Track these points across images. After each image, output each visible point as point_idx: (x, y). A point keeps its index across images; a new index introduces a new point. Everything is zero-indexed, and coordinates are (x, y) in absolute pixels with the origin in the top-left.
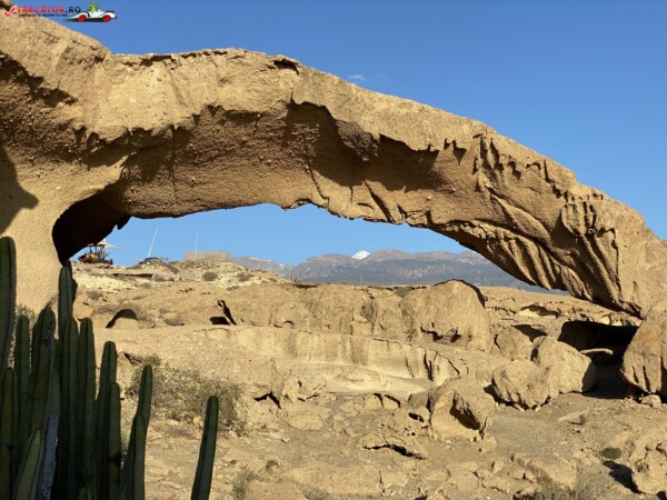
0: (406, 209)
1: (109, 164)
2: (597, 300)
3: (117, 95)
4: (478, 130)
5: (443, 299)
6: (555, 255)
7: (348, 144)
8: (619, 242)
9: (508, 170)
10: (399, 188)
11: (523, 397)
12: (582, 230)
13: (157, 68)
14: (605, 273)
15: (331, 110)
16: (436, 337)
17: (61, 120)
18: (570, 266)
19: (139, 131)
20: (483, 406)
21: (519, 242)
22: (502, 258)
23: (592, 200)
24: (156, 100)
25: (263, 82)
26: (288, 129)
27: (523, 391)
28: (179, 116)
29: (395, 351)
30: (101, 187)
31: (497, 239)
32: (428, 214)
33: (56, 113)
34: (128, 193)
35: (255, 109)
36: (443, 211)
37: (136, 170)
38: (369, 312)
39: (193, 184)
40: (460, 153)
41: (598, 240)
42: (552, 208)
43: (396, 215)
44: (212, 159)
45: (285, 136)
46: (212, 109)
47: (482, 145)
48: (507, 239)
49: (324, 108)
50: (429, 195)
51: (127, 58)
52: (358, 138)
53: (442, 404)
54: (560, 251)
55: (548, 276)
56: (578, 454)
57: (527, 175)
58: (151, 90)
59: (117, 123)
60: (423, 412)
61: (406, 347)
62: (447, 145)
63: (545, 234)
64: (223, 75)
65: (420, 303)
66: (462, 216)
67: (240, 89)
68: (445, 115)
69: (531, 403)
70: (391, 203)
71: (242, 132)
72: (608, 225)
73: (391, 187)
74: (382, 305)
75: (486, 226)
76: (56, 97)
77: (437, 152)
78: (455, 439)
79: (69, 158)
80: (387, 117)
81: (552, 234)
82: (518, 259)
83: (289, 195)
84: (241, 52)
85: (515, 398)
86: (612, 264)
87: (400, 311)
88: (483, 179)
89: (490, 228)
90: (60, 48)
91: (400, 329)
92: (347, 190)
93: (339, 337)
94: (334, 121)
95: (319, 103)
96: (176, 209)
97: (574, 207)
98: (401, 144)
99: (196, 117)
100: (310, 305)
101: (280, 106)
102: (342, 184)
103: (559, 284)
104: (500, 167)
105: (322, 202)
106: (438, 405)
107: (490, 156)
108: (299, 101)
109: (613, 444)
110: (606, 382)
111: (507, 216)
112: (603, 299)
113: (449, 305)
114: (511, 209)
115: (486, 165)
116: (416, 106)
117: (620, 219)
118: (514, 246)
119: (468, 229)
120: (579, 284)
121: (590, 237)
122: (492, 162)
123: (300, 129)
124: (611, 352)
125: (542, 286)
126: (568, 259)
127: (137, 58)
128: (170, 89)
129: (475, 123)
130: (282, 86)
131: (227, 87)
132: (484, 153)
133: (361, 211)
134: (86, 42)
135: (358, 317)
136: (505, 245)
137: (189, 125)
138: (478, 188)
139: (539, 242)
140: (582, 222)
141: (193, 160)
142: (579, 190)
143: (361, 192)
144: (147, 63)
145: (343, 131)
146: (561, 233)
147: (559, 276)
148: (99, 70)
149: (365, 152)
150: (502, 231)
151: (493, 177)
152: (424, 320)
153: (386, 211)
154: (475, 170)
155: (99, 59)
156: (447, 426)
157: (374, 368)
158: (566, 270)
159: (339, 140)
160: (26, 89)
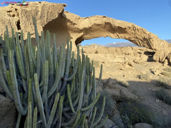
0: (122, 36)
2: (150, 48)
3: (82, 23)
4: (133, 24)
5: (127, 49)
6: (143, 42)
7: (113, 28)
8: (153, 40)
9: (137, 30)
10: (121, 34)
11: (138, 62)
12: (148, 38)
13: (87, 19)
14: (151, 44)
15: (111, 23)
16: (126, 54)
17: (75, 27)
18: (146, 44)
19: (85, 28)
20: (133, 63)
21: (138, 40)
22: (136, 43)
23: (150, 34)
24: (87, 23)
25: (102, 20)
26: (105, 26)
27: (138, 61)
28: (90, 25)
29: (120, 56)
30: (80, 36)
31: (135, 40)
32: (125, 37)
33: (74, 26)
34: (84, 37)
35: (100, 24)
36: (127, 36)
37: (85, 33)
38: (116, 51)
39: (92, 35)
40: (130, 28)
41: (150, 40)
42: (143, 35)
43: (120, 37)
44: (95, 31)
45: (105, 27)
46: (95, 24)
47: (133, 27)
48: (136, 40)
49: (110, 23)
50: (125, 34)
51: (83, 18)
52: (115, 27)
53: (127, 63)
54: (144, 41)
55: (142, 45)
56: (146, 70)
57: (140, 31)
58: (87, 22)
59: (82, 27)
60: (124, 64)
61: (122, 56)
62: (128, 27)
63: (142, 39)
64: (96, 19)
65: (123, 50)
66: (130, 37)
67: (98, 21)
68: (128, 22)
69: (139, 63)
70: (120, 36)
71: (99, 27)
72: (152, 37)
73: (120, 33)
74: (118, 50)
75: (133, 38)
76: (74, 24)
77: (126, 28)
78: (128, 68)
79: (76, 32)
80: (119, 23)
81: (143, 39)
82: (138, 43)
83: (105, 36)
84: (98, 16)
85: (137, 62)
86: (152, 43)
87: (120, 51)
88: (133, 32)
89: (134, 39)
90: (75, 17)
91: (121, 53)
92: (113, 34)
93: (112, 55)
94: (111, 25)
95: (109, 22)
96: (90, 38)
97: (147, 35)
98: (121, 27)
99: (92, 25)
100: (108, 50)
101: (104, 23)
102: (113, 33)
103: (144, 46)
104: (136, 30)
105: (110, 36)
106: (126, 63)
107: (134, 28)
108: (106, 22)
109: (151, 68)
110: (151, 60)
111: (137, 37)
112: (151, 48)
113: (128, 50)
114: (137, 36)
115: (134, 30)
116: (123, 21)
117: (154, 36)
118: (138, 41)
119: (131, 39)
120: (147, 46)
121: (149, 39)
122: (135, 29)
123: (107, 26)
124: (151, 55)
125: (141, 46)
126: (146, 43)
127: (84, 18)
128: (89, 22)
129: (132, 23)
130: (104, 20)
131: (97, 21)
132: (133, 28)
133: (115, 37)
134: (78, 16)
135: (115, 52)
136: (136, 41)
137: (92, 27)
138: (132, 33)
139: (141, 40)
140: (148, 37)
141: (92, 31)
142: (148, 32)
143: (115, 34)
144: (86, 18)
145: (113, 26)
146: (145, 39)
147: (144, 45)
148: (80, 20)
149: (116, 29)
150: (136, 39)
151: (135, 31)
152: (124, 52)
153: (119, 37)
154: (132, 30)
155: (79, 18)
156: (127, 66)
157: (117, 58)
158: (145, 44)
159: (112, 27)
160: (71, 23)
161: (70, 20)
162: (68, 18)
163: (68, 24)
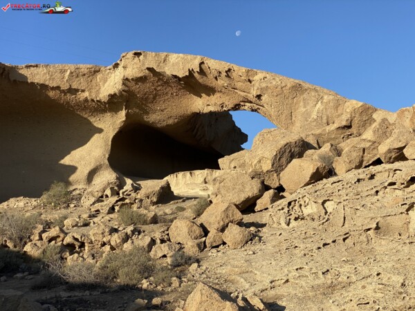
1: (122, 110)
15: (155, 69)
17: (83, 98)
19: (112, 95)
25: (136, 63)
30: (124, 119)
35: (140, 75)
46: (126, 80)
67: (131, 69)
71: (149, 85)
76: (74, 91)
79: (104, 111)
80: (173, 65)
94: (160, 73)
95: (150, 67)
98: (177, 76)
101: (147, 71)
114: (242, 94)
116: (180, 56)
134: (84, 67)
154: (216, 79)
160: (58, 92)
161: (47, 83)
162: (36, 81)
163: (51, 94)
